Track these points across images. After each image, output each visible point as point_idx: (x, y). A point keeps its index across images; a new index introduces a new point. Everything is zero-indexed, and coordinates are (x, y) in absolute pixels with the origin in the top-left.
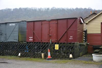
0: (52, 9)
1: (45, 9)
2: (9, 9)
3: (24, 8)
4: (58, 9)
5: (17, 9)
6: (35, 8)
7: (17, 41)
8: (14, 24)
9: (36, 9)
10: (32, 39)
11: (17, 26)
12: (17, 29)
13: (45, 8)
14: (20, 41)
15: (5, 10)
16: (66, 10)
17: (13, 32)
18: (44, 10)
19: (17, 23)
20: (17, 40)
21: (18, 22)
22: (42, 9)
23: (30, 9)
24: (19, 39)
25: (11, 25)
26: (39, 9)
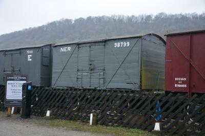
0: (157, 17)
1: (142, 19)
2: (68, 21)
3: (96, 18)
4: (173, 16)
5: (83, 19)
6: (120, 16)
7: (135, 87)
8: (128, 43)
9: (123, 18)
10: (183, 83)
11: (137, 48)
12: (135, 56)
13: (142, 16)
14: (143, 88)
15: (59, 22)
16: (191, 18)
17: (124, 64)
18: (139, 20)
19: (135, 40)
20: (137, 86)
21: (140, 37)
22: (136, 18)
23: (110, 18)
24: (141, 82)
25: (119, 46)
26: (128, 17)
